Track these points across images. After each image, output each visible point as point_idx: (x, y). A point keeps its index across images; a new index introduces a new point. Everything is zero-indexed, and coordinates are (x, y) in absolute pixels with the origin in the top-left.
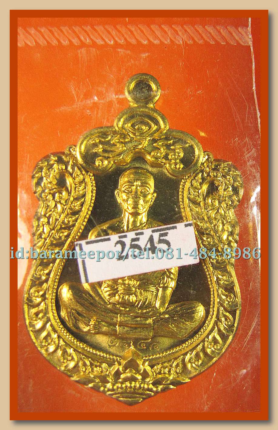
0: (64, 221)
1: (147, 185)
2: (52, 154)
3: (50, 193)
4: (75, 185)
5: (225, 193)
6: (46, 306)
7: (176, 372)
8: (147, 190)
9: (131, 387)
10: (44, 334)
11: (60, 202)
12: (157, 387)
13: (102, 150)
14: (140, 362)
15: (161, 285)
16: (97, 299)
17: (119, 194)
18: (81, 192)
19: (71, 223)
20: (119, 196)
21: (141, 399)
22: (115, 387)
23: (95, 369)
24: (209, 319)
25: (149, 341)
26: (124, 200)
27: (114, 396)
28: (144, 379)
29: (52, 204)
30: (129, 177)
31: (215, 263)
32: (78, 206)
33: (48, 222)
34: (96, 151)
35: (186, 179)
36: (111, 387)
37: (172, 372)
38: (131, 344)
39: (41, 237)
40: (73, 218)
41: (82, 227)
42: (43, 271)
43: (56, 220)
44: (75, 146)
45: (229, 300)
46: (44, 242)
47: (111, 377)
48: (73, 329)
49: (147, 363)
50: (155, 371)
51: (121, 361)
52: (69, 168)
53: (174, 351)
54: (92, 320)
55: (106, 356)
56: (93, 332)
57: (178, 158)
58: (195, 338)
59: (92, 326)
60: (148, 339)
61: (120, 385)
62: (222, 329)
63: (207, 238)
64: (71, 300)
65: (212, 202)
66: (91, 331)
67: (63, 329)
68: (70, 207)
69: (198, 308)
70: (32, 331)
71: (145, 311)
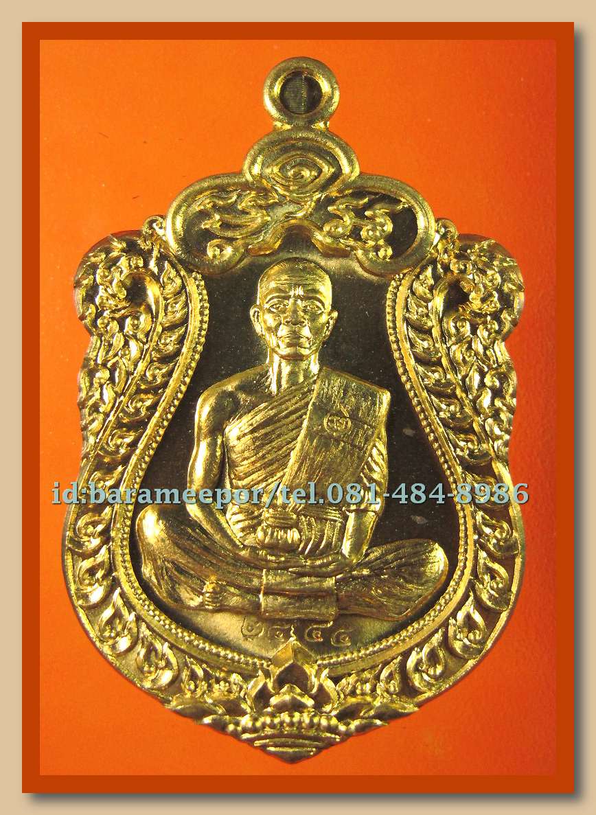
0: (145, 375)
1: (318, 296)
2: (115, 235)
3: (113, 319)
4: (166, 299)
5: (485, 307)
6: (109, 554)
7: (387, 691)
8: (317, 307)
9: (292, 724)
10: (108, 613)
11: (135, 336)
12: (347, 724)
13: (220, 223)
14: (310, 670)
15: (353, 507)
16: (217, 537)
17: (258, 316)
18: (178, 315)
19: (159, 380)
20: (258, 321)
21: (314, 749)
22: (258, 724)
23: (216, 686)
24: (457, 577)
25: (329, 625)
26: (269, 329)
27: (257, 743)
28: (318, 706)
29: (118, 341)
30: (279, 280)
31: (467, 457)
32: (172, 344)
33: (112, 379)
34: (207, 226)
35: (400, 280)
36: (250, 724)
37: (379, 691)
38: (292, 632)
39: (97, 411)
40: (164, 371)
41: (184, 388)
42: (102, 482)
43: (129, 374)
44: (163, 217)
45: (499, 536)
46: (104, 421)
47: (249, 702)
48: (169, 602)
49: (326, 672)
50: (342, 690)
51: (269, 669)
52: (153, 265)
53: (382, 647)
54: (208, 583)
55: (240, 659)
56: (211, 607)
57: (381, 235)
58: (427, 618)
59: (208, 595)
60: (327, 622)
61: (268, 720)
62: (485, 597)
63: (449, 405)
64: (163, 540)
65: (456, 327)
66: (207, 607)
67: (147, 603)
68: (157, 345)
69: (433, 554)
70: (82, 607)
71: (318, 562)
